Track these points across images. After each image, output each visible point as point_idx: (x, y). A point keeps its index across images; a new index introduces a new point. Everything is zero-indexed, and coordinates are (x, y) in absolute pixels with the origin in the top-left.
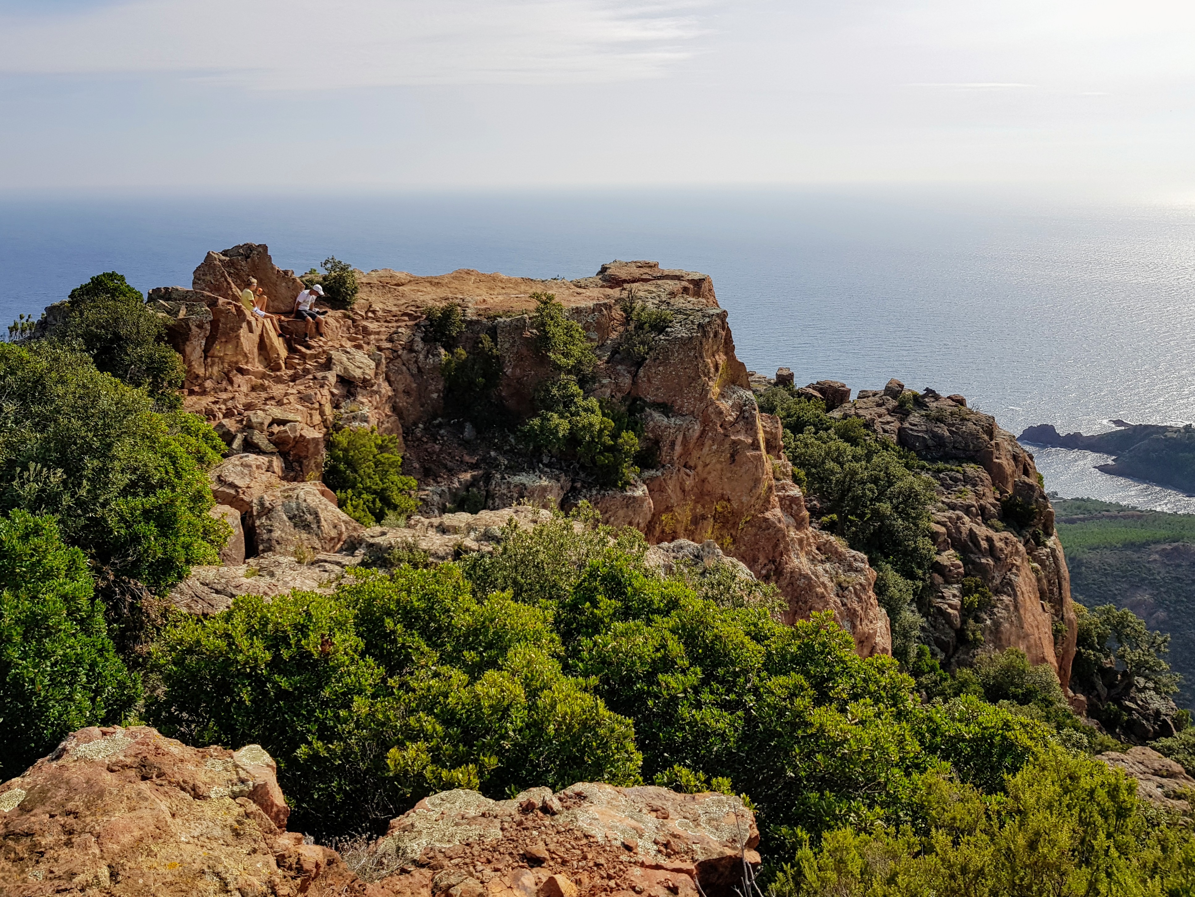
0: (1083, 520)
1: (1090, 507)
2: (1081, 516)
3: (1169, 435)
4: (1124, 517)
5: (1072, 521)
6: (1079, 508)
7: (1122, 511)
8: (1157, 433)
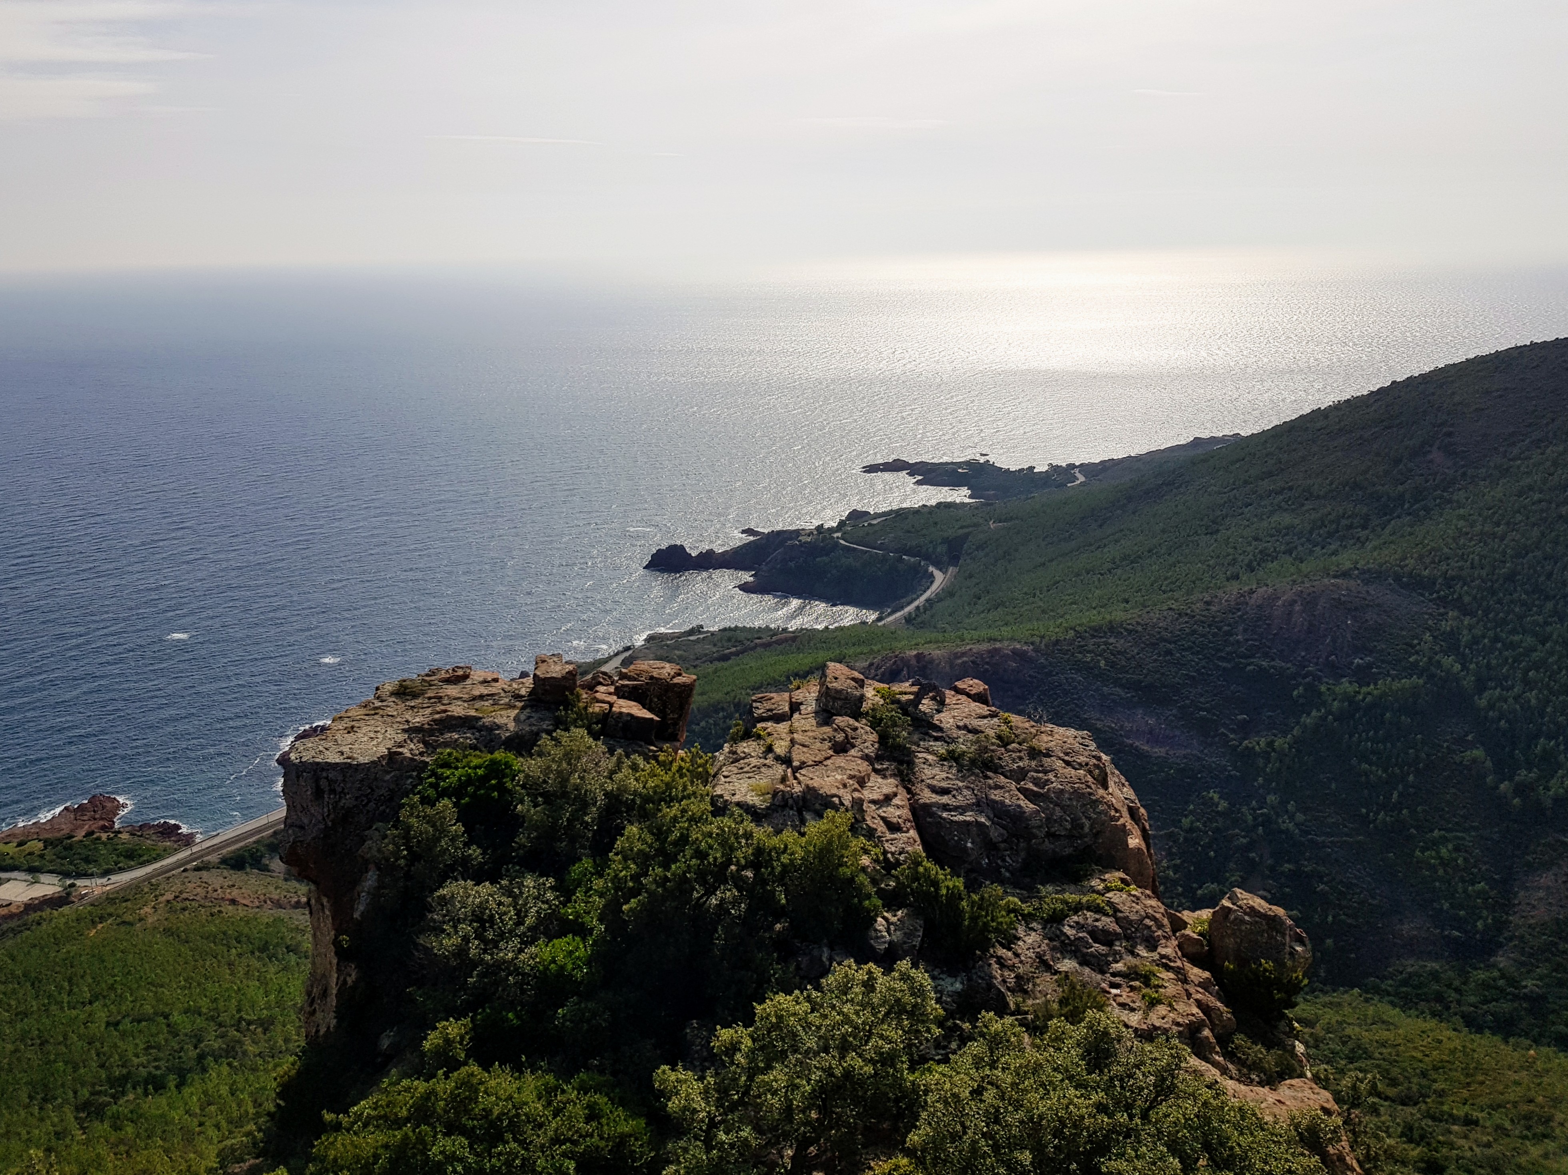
0: (737, 654)
1: (742, 636)
2: (734, 649)
3: (804, 539)
4: (779, 642)
5: (725, 658)
6: (729, 640)
7: (774, 635)
8: (791, 539)
